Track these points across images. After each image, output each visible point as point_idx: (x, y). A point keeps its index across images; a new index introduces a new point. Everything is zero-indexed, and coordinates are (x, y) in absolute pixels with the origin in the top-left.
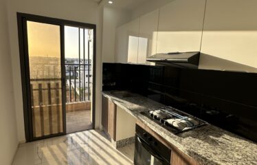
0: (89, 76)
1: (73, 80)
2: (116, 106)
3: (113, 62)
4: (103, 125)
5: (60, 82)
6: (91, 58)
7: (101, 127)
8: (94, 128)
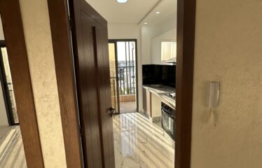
0: (134, 77)
1: (122, 81)
2: (151, 93)
3: (149, 64)
4: (144, 109)
5: (115, 79)
6: (134, 59)
7: (143, 111)
8: (138, 112)
